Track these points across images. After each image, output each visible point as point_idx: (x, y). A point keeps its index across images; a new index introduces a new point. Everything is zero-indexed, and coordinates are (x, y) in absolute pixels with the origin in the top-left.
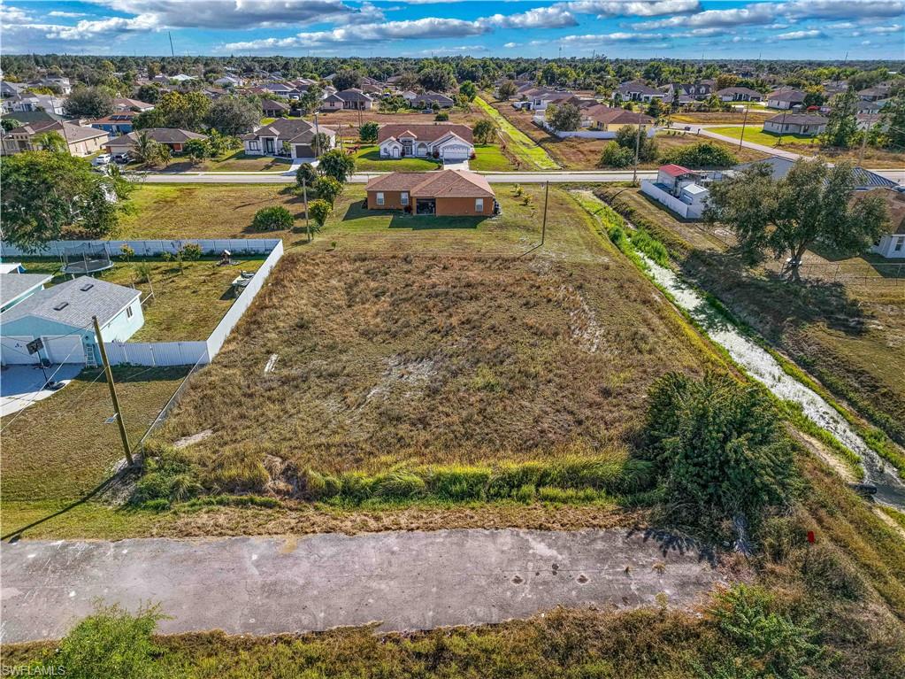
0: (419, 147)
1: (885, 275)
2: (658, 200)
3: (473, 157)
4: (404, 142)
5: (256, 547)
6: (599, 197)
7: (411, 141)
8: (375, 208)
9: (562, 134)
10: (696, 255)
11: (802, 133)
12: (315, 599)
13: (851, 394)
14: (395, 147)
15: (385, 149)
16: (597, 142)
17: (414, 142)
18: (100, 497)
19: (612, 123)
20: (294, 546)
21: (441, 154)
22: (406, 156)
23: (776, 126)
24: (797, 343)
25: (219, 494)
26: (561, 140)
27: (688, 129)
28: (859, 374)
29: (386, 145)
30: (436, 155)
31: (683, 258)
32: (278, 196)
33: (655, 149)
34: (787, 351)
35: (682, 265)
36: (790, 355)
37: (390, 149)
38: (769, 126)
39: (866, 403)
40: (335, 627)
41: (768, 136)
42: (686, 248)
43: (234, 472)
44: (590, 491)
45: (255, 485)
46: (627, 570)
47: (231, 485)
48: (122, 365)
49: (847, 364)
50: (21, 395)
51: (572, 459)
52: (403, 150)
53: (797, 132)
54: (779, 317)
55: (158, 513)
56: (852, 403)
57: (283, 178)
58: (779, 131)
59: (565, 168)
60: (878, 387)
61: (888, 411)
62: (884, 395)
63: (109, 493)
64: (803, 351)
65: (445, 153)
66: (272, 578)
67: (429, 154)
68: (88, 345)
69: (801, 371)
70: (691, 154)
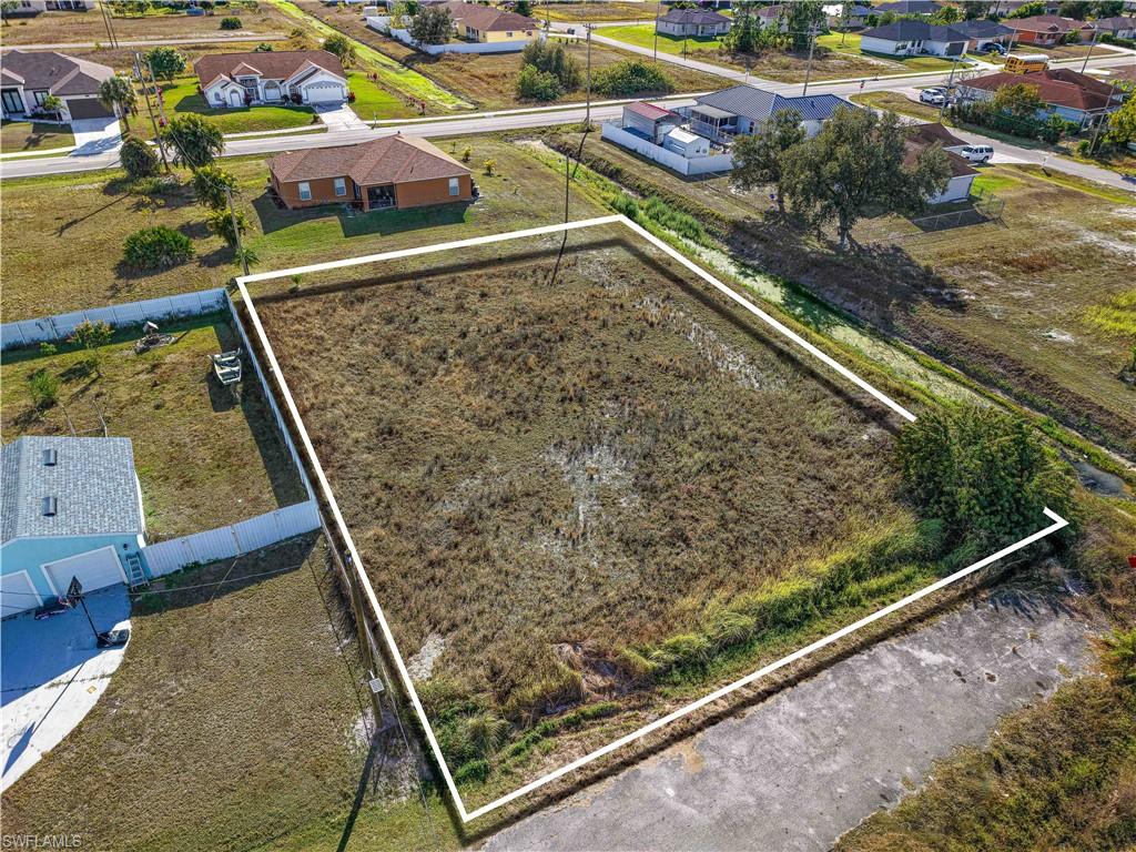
0: (267, 87)
1: (926, 229)
2: (635, 151)
3: (351, 99)
4: (243, 82)
5: (656, 779)
6: (558, 149)
7: (255, 80)
8: (299, 205)
9: (433, 49)
10: (738, 226)
11: (699, 35)
12: (785, 814)
13: (1002, 382)
14: (234, 91)
15: (217, 95)
16: (482, 59)
17: (259, 81)
18: (376, 790)
19: (490, 30)
20: (698, 758)
21: (304, 97)
22: (253, 102)
23: (670, 26)
24: (917, 330)
25: (535, 723)
26: (436, 58)
27: (571, 32)
28: (999, 358)
29: (218, 89)
30: (297, 98)
31: (724, 233)
32: (109, 199)
33: (576, 71)
34: (910, 340)
35: (727, 242)
36: (915, 345)
37: (226, 94)
38: (663, 27)
39: (1021, 389)
40: (837, 840)
41: (666, 40)
42: (721, 220)
43: (537, 688)
44: (906, 570)
45: (571, 695)
46: (1014, 651)
47: (544, 705)
48: (186, 569)
49: (980, 348)
50: (71, 673)
51: (868, 539)
52: (246, 95)
53: (694, 33)
54: (882, 301)
55: (484, 782)
56: (1007, 391)
57: (82, 160)
58: (675, 33)
59: (478, 107)
60: (1023, 371)
61: (1045, 395)
62: (1033, 377)
63: (384, 780)
64: (928, 338)
65: (310, 94)
66: (716, 811)
67: (285, 97)
68: (128, 557)
69: (937, 363)
70: (622, 77)
